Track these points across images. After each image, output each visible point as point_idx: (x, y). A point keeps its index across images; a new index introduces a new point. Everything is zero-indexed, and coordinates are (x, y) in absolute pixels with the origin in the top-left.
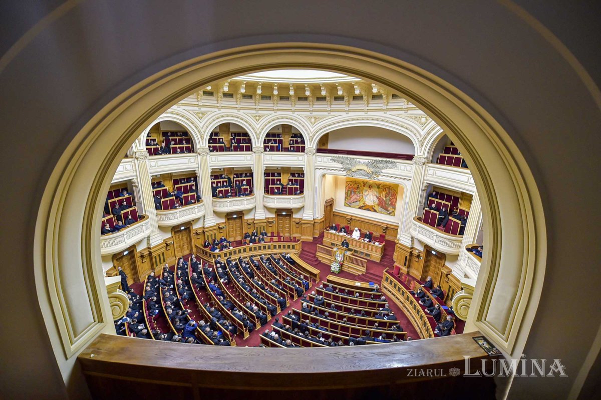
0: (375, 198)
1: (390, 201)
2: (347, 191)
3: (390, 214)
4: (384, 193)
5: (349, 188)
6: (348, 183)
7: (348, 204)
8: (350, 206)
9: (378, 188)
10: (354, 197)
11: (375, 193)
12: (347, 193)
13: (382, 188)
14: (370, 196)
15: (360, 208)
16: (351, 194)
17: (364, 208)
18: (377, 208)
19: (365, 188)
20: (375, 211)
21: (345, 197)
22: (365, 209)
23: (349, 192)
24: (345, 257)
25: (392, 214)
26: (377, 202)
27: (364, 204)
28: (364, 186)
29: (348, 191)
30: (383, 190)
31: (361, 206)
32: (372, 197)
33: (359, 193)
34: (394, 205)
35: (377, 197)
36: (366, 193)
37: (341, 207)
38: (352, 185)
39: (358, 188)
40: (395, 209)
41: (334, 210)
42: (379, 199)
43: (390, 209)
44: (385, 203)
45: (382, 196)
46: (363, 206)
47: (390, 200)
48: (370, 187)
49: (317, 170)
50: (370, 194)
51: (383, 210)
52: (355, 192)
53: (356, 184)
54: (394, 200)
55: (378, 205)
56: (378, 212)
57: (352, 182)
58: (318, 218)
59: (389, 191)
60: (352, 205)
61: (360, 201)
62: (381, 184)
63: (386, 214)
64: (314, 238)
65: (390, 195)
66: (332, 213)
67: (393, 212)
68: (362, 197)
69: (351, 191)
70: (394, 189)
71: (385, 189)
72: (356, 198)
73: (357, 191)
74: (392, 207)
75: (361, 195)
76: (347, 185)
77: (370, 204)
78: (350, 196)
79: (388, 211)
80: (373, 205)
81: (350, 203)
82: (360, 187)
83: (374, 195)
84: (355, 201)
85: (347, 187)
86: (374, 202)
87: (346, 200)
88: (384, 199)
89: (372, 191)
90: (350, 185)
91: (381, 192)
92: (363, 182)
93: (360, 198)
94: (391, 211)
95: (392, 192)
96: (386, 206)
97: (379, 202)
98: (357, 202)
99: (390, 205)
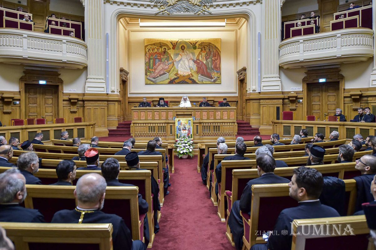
0: (192, 63)
1: (212, 63)
2: (147, 60)
3: (214, 82)
4: (203, 54)
6: (149, 47)
8: (155, 83)
10: (160, 68)
11: (191, 55)
14: (184, 61)
15: (172, 82)
16: (154, 64)
17: (177, 81)
18: (196, 77)
20: (194, 82)
21: (146, 70)
22: (179, 83)
23: (151, 61)
25: (217, 81)
26: (195, 67)
27: (176, 74)
29: (150, 59)
30: (202, 50)
31: (172, 78)
32: (187, 62)
34: (218, 69)
35: (195, 62)
36: (178, 59)
37: (139, 88)
38: (156, 50)
39: (165, 52)
40: (220, 74)
41: (129, 96)
42: (198, 63)
43: (215, 75)
44: (207, 68)
45: (200, 59)
46: (175, 79)
47: (213, 61)
48: (183, 48)
50: (184, 59)
51: (205, 79)
52: (160, 60)
53: (161, 47)
54: (218, 61)
55: (198, 72)
56: (199, 83)
57: (154, 44)
58: (114, 92)
59: (209, 50)
60: (157, 81)
61: (169, 71)
62: (197, 42)
63: (210, 83)
64: (110, 131)
65: (211, 56)
66: (127, 98)
67: (219, 77)
68: (172, 64)
69: (155, 59)
70: (215, 47)
71: (204, 47)
72: (163, 69)
73: (164, 57)
74: (216, 71)
75: (170, 62)
76: (147, 50)
77: (185, 74)
78: (153, 66)
79: (212, 78)
80: (191, 74)
81: (154, 78)
82: (168, 51)
83: (190, 59)
84: (162, 72)
85: (147, 54)
86: (191, 69)
87: (148, 74)
88: (205, 62)
89: (186, 53)
90: (151, 50)
91: (200, 54)
92: (171, 43)
93: (170, 67)
94: (216, 78)
95: (214, 51)
96: (209, 71)
97: (198, 68)
98: (164, 74)
99: (213, 69)
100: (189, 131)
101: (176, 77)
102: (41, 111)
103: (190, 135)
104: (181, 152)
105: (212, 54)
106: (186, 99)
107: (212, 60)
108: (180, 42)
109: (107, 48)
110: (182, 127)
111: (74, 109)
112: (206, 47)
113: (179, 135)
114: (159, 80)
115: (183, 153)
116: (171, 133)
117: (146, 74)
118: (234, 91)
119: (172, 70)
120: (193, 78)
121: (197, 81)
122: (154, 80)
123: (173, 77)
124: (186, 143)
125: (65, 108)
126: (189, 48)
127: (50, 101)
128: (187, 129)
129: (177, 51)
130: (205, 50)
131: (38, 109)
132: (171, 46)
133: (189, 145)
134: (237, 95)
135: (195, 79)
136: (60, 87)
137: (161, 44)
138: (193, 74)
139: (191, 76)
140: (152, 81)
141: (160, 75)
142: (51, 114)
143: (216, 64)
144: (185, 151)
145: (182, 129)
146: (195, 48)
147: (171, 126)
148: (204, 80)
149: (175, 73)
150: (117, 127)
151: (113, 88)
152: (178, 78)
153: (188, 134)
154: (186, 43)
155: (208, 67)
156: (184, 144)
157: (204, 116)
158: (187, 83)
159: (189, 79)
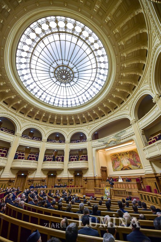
3: (139, 168)
4: (131, 156)
6: (112, 157)
7: (115, 170)
10: (117, 164)
11: (126, 157)
12: (113, 163)
15: (122, 170)
16: (115, 163)
20: (130, 169)
22: (125, 170)
24: (111, 192)
27: (123, 166)
31: (122, 168)
32: (125, 160)
34: (139, 161)
35: (128, 160)
36: (122, 159)
37: (112, 173)
39: (117, 158)
41: (109, 176)
42: (130, 160)
43: (138, 164)
44: (134, 162)
45: (130, 158)
46: (123, 168)
47: (136, 158)
48: (123, 155)
49: (93, 148)
50: (124, 159)
52: (116, 161)
55: (131, 164)
56: (132, 169)
62: (127, 152)
67: (141, 166)
68: (120, 162)
69: (114, 161)
70: (135, 152)
77: (126, 165)
79: (138, 166)
80: (128, 165)
85: (112, 159)
86: (128, 163)
88: (132, 159)
89: (124, 157)
91: (130, 156)
95: (135, 154)
98: (119, 166)
99: (137, 162)
108: (122, 153)
112: (131, 153)
114: (117, 169)
117: (113, 167)
120: (130, 167)
125: (84, 182)
126: (125, 154)
129: (121, 156)
131: (78, 182)
132: (119, 155)
141: (117, 167)
143: (138, 160)
146: (127, 154)
148: (135, 167)
152: (124, 167)
154: (123, 153)
158: (128, 169)
159: (128, 167)
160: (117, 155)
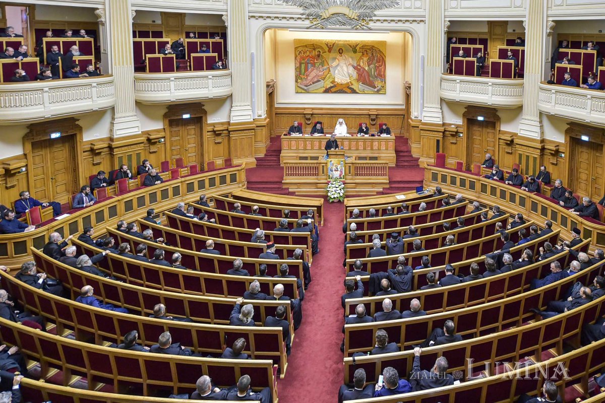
0: (351, 69)
1: (376, 70)
2: (298, 65)
3: (378, 92)
4: (365, 59)
5: (303, 58)
6: (300, 49)
8: (307, 92)
9: (355, 52)
10: (313, 74)
11: (350, 60)
12: (298, 69)
13: (361, 50)
14: (342, 67)
15: (327, 91)
16: (306, 69)
17: (333, 90)
18: (355, 86)
19: (332, 55)
20: (354, 92)
21: (296, 77)
22: (335, 92)
23: (303, 66)
25: (380, 91)
26: (354, 74)
27: (333, 82)
28: (330, 51)
29: (301, 64)
30: (363, 54)
31: (328, 87)
32: (345, 68)
33: (322, 64)
34: (382, 76)
35: (355, 68)
36: (334, 64)
37: (287, 97)
38: (308, 53)
39: (319, 56)
40: (385, 83)
41: (276, 106)
42: (358, 70)
43: (378, 84)
44: (369, 76)
45: (362, 64)
46: (332, 87)
47: (376, 68)
48: (340, 51)
50: (342, 63)
51: (367, 88)
52: (314, 65)
53: (314, 49)
54: (382, 68)
55: (358, 80)
56: (359, 92)
57: (306, 46)
58: (261, 116)
59: (372, 54)
60: (310, 90)
61: (325, 78)
62: (357, 45)
63: (373, 92)
64: (257, 159)
65: (375, 61)
66: (273, 109)
67: (383, 87)
68: (327, 70)
69: (307, 64)
70: (380, 50)
71: (367, 51)
72: (317, 76)
73: (318, 62)
74: (380, 79)
75: (325, 67)
76: (298, 53)
77: (343, 82)
78: (305, 72)
79: (375, 87)
80: (350, 82)
81: (306, 86)
82: (323, 54)
83: (349, 65)
84: (316, 80)
85: (298, 58)
86: (350, 77)
87: (299, 81)
88: (367, 68)
89: (344, 58)
90: (303, 53)
91: (361, 58)
92: (327, 45)
93: (325, 74)
94: (380, 87)
95: (378, 56)
96: (371, 79)
97: (359, 75)
98: (318, 81)
99: (376, 77)
100: (341, 172)
101: (332, 85)
102: (184, 144)
103: (342, 176)
104: (332, 197)
105: (376, 59)
106: (342, 122)
107: (376, 66)
108: (338, 44)
109: (253, 70)
110: (334, 168)
111: (219, 140)
112: (368, 50)
113: (331, 176)
114: (312, 88)
115: (334, 198)
116: (323, 173)
117: (296, 81)
118: (401, 102)
119: (328, 76)
120: (352, 87)
121: (357, 91)
122: (305, 88)
123: (329, 85)
124: (336, 188)
125: (209, 139)
126: (347, 51)
127: (193, 132)
128: (339, 170)
130: (367, 54)
131: (181, 141)
132: (327, 49)
133: (340, 190)
134: (404, 107)
135: (355, 89)
136: (204, 118)
137: (314, 46)
138: (353, 82)
139: (350, 84)
140: (303, 89)
141: (313, 83)
142: (194, 145)
143: (380, 71)
144: (335, 196)
145: (334, 170)
147: (323, 166)
149: (331, 81)
150: (265, 155)
151: (260, 113)
152: (335, 86)
153: (340, 175)
154: (344, 45)
155: (370, 74)
156: (335, 189)
157: (360, 147)
158: (346, 92)
159: (348, 87)
160: (322, 48)
